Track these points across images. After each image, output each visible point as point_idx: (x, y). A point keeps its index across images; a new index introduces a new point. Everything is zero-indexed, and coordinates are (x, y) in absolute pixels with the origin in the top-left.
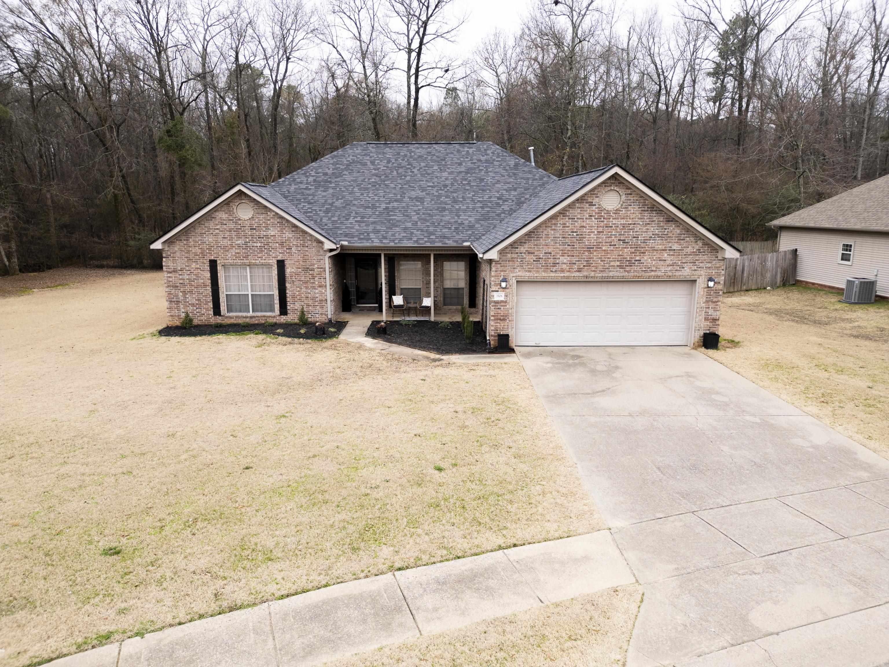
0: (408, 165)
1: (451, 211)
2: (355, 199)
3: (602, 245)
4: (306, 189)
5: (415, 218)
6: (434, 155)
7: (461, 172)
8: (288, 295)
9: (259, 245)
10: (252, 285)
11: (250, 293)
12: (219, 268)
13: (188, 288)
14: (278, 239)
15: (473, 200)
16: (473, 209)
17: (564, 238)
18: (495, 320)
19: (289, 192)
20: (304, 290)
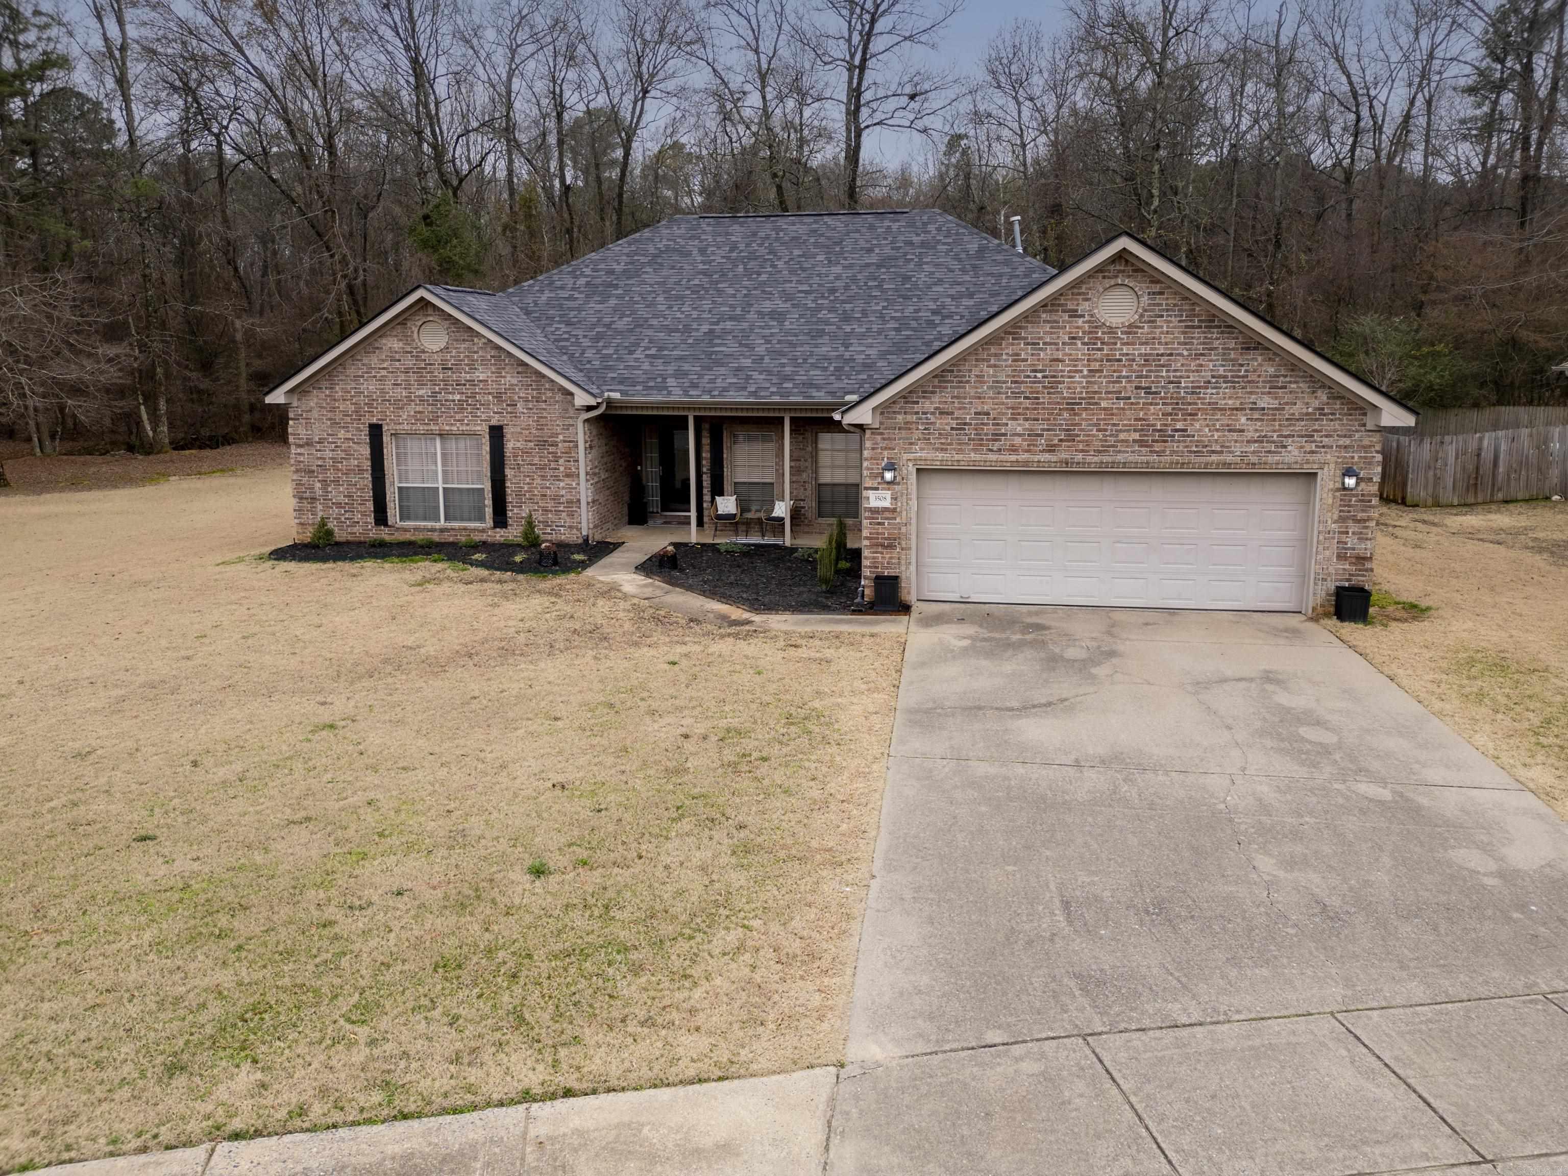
0: (769, 253)
1: (833, 337)
2: (655, 316)
3: (1100, 398)
4: (571, 298)
5: (761, 350)
6: (822, 235)
7: (868, 265)
8: (508, 491)
9: (457, 397)
10: (445, 472)
11: (441, 485)
12: (385, 439)
13: (331, 475)
14: (493, 387)
15: (882, 317)
16: (879, 333)
17: (1016, 382)
18: (871, 546)
19: (536, 304)
20: (538, 481)
